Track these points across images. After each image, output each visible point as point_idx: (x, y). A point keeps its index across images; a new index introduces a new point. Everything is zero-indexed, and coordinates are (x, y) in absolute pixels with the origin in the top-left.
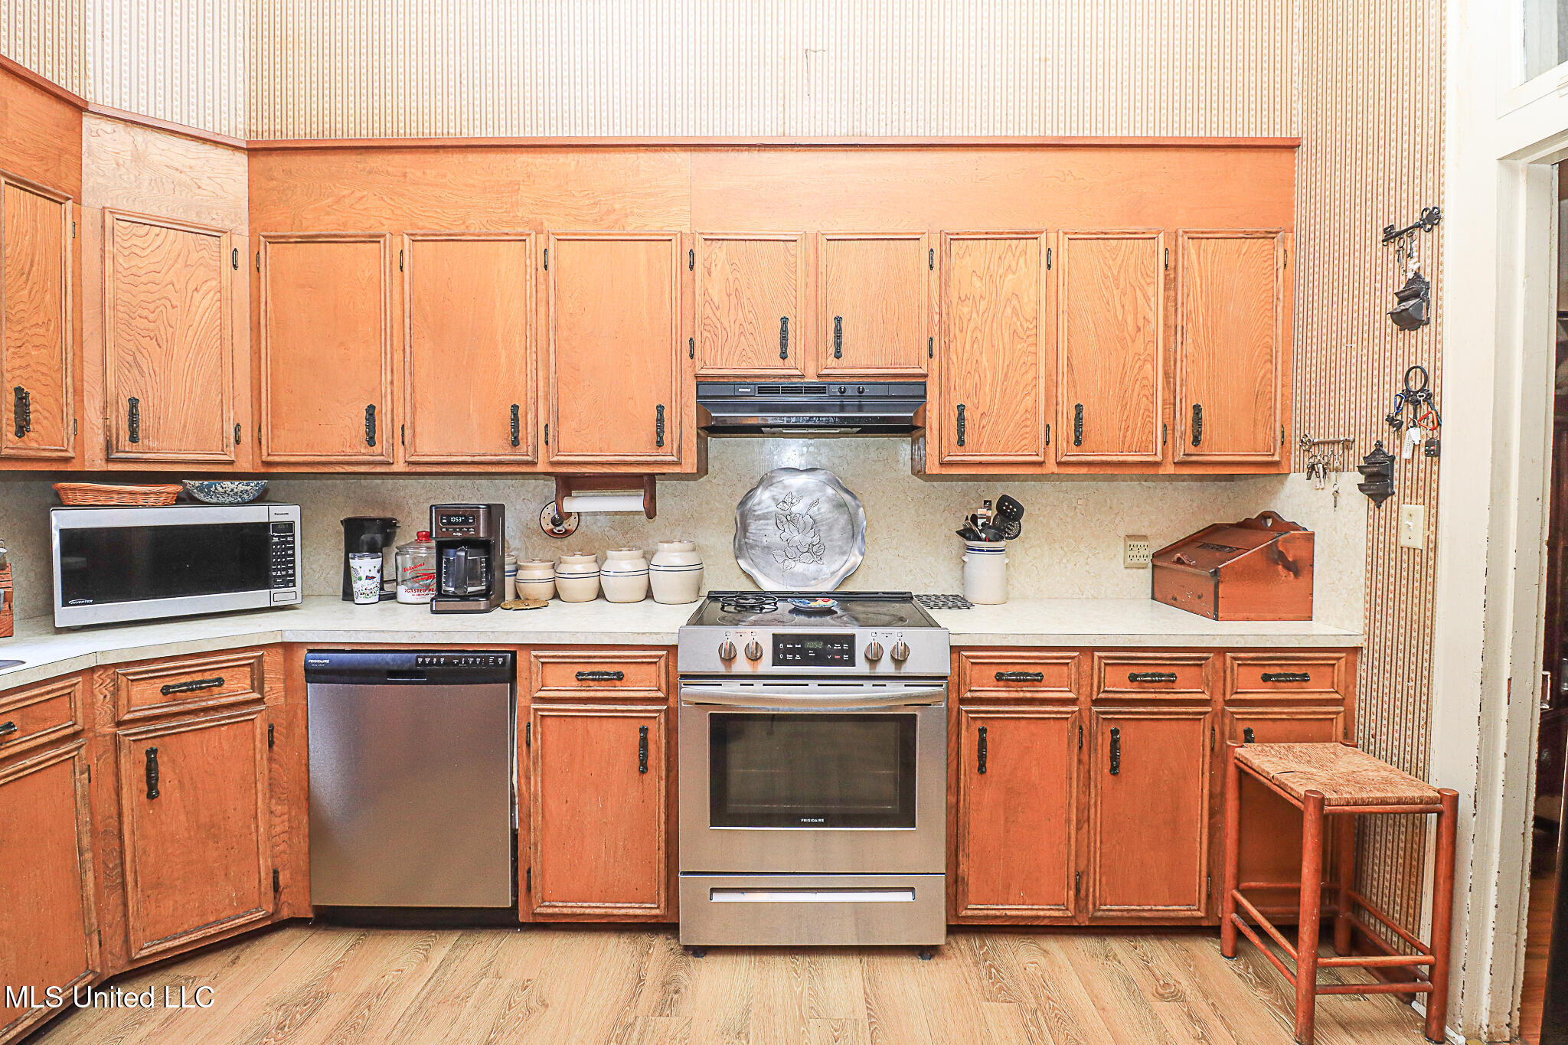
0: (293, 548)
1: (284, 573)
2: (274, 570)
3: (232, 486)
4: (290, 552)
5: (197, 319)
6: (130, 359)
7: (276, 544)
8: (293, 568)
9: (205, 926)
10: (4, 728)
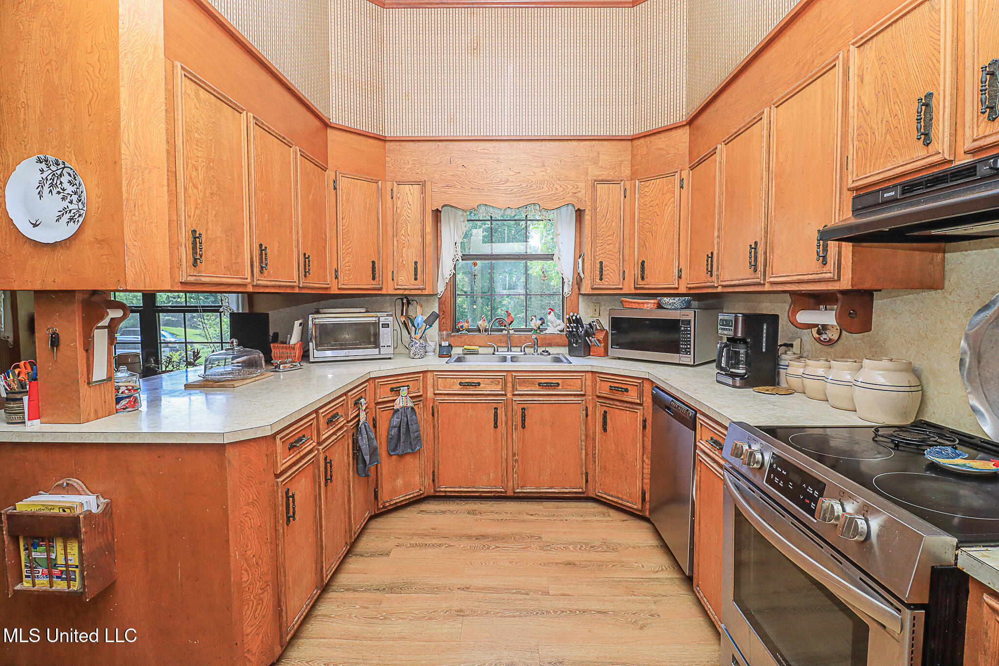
0: (690, 334)
1: (686, 347)
2: (682, 344)
3: (668, 300)
4: (689, 336)
5: (666, 218)
6: (643, 243)
7: (683, 331)
8: (690, 345)
9: (618, 498)
10: (556, 384)
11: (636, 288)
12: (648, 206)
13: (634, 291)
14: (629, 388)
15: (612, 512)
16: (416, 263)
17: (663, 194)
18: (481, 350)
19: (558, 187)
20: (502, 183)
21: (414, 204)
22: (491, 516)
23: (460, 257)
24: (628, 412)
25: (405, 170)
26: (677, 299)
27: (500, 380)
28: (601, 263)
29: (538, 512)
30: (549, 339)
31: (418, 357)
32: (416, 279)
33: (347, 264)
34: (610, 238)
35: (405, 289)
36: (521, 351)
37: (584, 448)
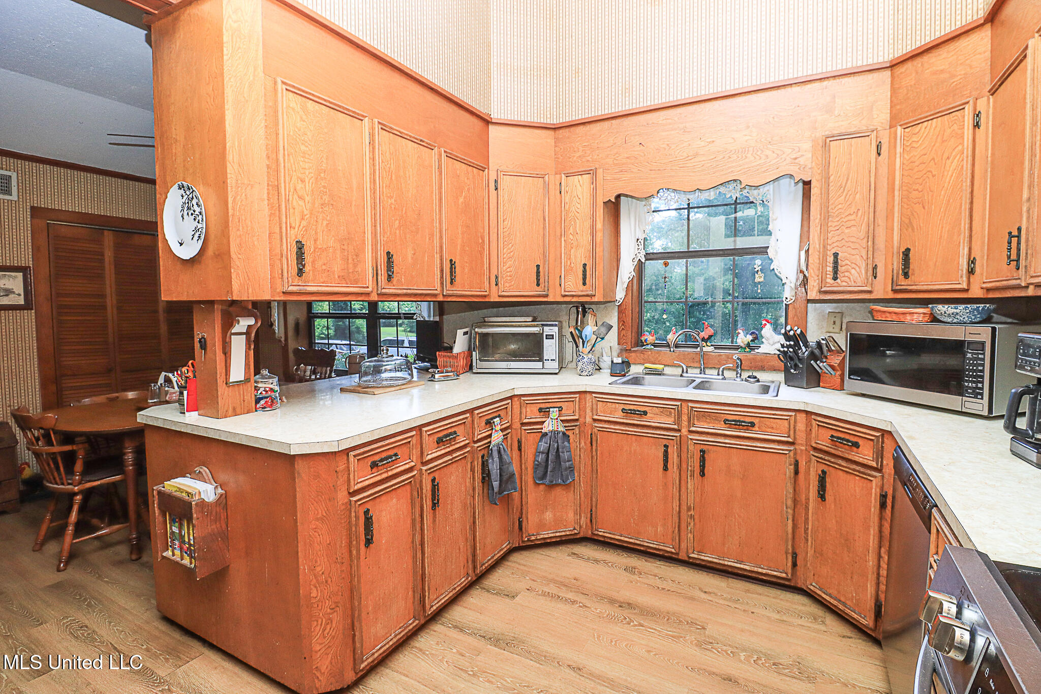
0: (984, 365)
1: (974, 385)
2: (968, 381)
3: (945, 309)
4: (981, 368)
5: (948, 180)
6: (907, 221)
7: (970, 359)
8: (982, 382)
9: (839, 601)
10: (749, 423)
11: (895, 291)
12: (916, 164)
13: (891, 295)
14: (861, 442)
15: (830, 620)
16: (585, 265)
17: (943, 141)
18: (668, 370)
19: (769, 153)
20: (690, 158)
21: (583, 197)
22: (652, 581)
23: (643, 257)
24: (857, 478)
25: (575, 158)
26: (962, 307)
27: (673, 411)
28: (836, 255)
29: (716, 591)
30: (762, 360)
31: (585, 374)
32: (584, 284)
33: (508, 270)
34: (850, 218)
35: (573, 296)
36: (718, 375)
37: (790, 517)
